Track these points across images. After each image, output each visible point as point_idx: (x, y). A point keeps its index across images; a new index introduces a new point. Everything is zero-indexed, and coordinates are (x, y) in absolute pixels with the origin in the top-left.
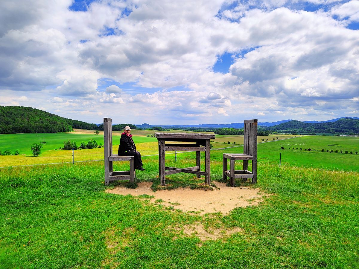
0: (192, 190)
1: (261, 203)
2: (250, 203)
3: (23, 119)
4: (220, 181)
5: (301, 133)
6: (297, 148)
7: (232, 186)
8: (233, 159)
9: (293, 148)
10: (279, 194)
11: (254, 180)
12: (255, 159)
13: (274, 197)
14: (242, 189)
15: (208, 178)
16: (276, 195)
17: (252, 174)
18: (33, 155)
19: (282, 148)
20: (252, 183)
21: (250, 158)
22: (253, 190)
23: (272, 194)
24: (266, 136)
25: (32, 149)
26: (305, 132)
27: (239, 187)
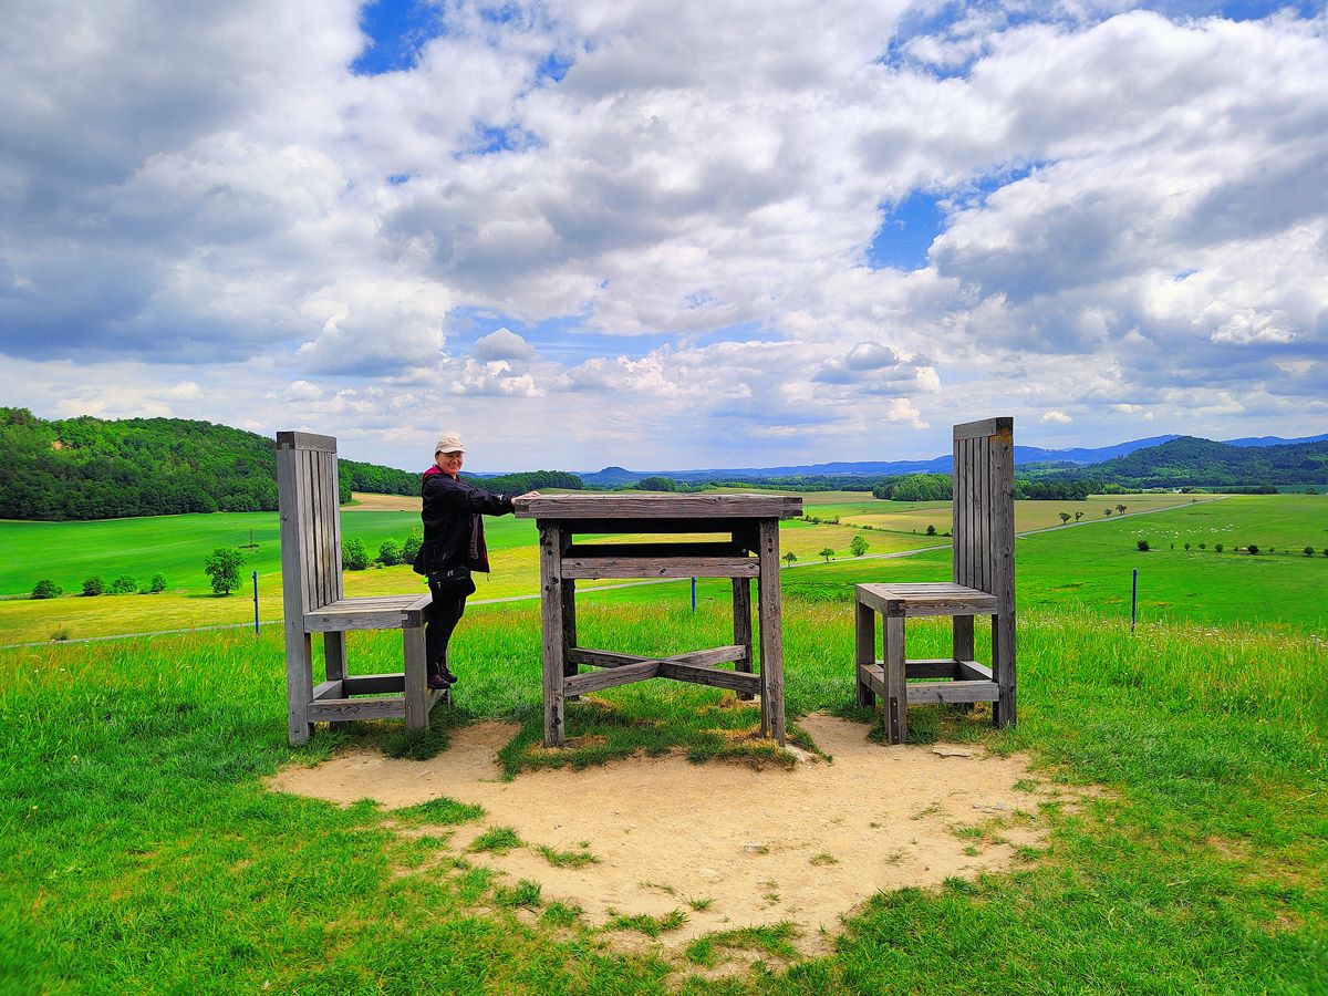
0: (692, 768)
1: (1027, 855)
2: (970, 853)
3: (178, 464)
4: (845, 712)
5: (1216, 485)
6: (1203, 546)
7: (895, 742)
8: (896, 608)
9: (1187, 547)
10: (1131, 791)
11: (1002, 714)
12: (1006, 609)
13: (1101, 809)
14: (942, 756)
15: (773, 704)
16: (1111, 798)
17: (995, 680)
18: (211, 592)
19: (1143, 547)
20: (996, 722)
21: (980, 605)
22: (994, 765)
23: (1094, 791)
24: (1077, 499)
25: (209, 571)
26: (1232, 481)
27: (928, 748)
